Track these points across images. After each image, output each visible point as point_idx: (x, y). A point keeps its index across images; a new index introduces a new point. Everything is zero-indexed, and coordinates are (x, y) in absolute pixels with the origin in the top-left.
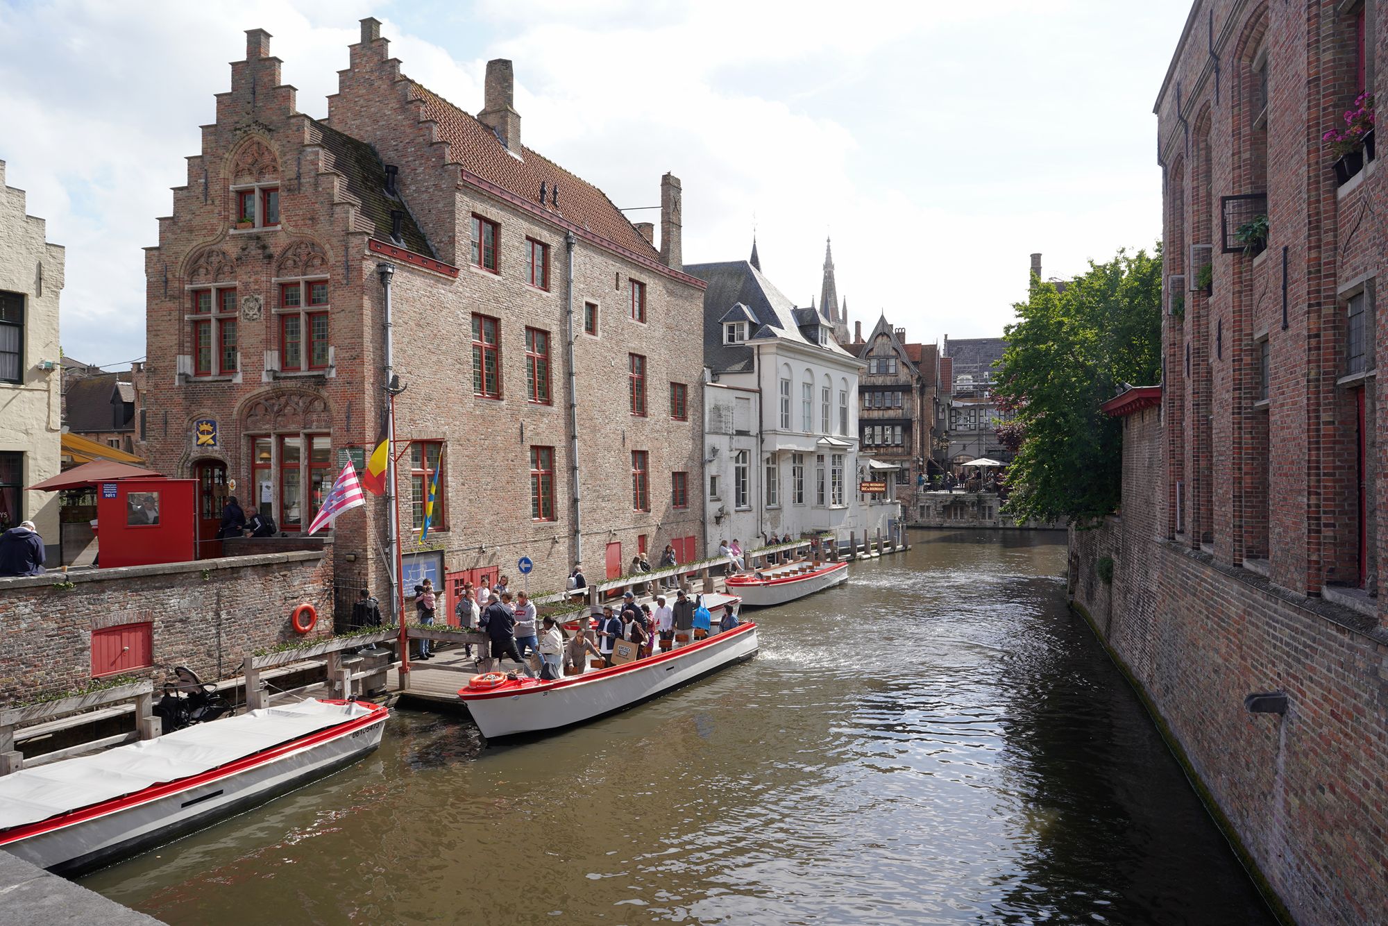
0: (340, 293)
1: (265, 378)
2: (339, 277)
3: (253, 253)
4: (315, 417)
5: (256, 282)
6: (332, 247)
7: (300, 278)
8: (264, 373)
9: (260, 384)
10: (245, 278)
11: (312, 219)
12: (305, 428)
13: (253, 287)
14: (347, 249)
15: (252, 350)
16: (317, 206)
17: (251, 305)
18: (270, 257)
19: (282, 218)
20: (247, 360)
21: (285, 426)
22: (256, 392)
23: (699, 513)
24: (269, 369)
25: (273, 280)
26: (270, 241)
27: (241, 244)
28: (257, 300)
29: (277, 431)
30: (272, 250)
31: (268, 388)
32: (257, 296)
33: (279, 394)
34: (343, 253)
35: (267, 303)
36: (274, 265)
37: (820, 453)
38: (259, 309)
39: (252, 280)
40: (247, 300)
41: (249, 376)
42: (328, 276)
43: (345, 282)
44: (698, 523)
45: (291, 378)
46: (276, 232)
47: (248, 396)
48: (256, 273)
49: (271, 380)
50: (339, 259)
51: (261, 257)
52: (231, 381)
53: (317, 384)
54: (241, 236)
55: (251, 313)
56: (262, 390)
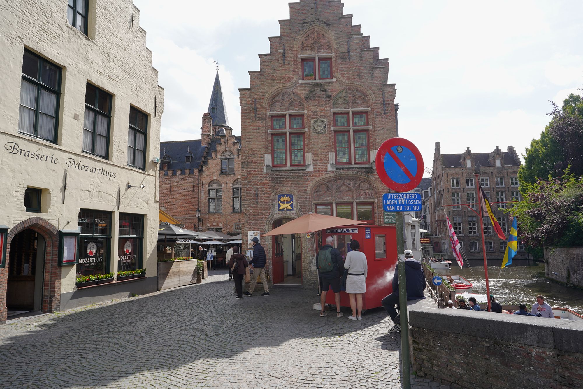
0: (381, 119)
1: (330, 168)
2: (379, 110)
3: (319, 94)
4: (362, 192)
5: (322, 111)
6: (374, 93)
7: (350, 110)
8: (329, 166)
9: (326, 172)
10: (314, 108)
11: (359, 76)
12: (356, 199)
13: (319, 114)
14: (383, 94)
15: (319, 152)
16: (362, 68)
17: (319, 124)
18: (329, 96)
19: (339, 75)
20: (317, 158)
21: (341, 198)
22: (323, 177)
24: (332, 163)
25: (331, 110)
26: (329, 88)
27: (307, 89)
28: (323, 121)
29: (336, 201)
30: (330, 93)
31: (332, 175)
32: (322, 119)
33: (338, 178)
34: (381, 96)
35: (329, 124)
36: (332, 102)
37: (413, 224)
38: (325, 127)
39: (318, 109)
40: (315, 122)
41: (318, 167)
42: (370, 109)
43: (383, 112)
45: (348, 168)
46: (332, 82)
47: (317, 179)
48: (322, 106)
49: (334, 170)
50: (378, 99)
51: (325, 96)
52: (305, 170)
53: (368, 172)
54: (308, 84)
55: (319, 129)
56: (328, 175)
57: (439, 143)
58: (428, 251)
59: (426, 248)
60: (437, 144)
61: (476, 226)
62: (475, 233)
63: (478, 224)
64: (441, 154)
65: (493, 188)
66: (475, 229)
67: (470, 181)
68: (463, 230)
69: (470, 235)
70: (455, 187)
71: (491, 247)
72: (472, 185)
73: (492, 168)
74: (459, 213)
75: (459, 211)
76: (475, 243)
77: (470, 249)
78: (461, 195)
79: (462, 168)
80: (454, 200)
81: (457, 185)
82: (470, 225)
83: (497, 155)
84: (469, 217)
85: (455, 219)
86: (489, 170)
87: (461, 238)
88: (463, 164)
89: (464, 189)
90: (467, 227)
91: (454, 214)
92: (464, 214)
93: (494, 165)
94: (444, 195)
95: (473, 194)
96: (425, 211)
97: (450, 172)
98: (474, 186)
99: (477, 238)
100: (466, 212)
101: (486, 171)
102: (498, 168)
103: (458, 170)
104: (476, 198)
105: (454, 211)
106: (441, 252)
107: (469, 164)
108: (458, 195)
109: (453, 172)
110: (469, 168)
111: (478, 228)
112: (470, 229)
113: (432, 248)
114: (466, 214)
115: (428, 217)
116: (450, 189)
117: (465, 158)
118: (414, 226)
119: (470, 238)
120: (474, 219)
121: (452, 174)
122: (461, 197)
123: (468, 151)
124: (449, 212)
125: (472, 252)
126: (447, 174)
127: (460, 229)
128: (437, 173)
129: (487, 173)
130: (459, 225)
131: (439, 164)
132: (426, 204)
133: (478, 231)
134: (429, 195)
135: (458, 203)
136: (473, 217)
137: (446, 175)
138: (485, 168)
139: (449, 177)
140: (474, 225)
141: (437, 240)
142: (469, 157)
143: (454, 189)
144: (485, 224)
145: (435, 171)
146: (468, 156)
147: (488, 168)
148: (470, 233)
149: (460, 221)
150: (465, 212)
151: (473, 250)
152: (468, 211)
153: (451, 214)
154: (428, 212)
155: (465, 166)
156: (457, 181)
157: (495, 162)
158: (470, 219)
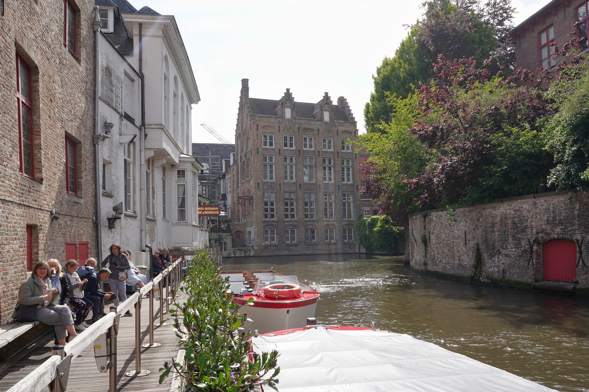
37: (181, 168)
57: (247, 80)
58: (225, 243)
59: (222, 239)
60: (245, 83)
61: (294, 207)
62: (293, 216)
63: (297, 203)
64: (250, 97)
65: (319, 152)
66: (292, 210)
67: (288, 139)
68: (277, 212)
69: (287, 219)
70: (268, 146)
71: (313, 238)
72: (291, 146)
73: (319, 123)
74: (271, 187)
75: (273, 183)
76: (293, 232)
77: (284, 240)
78: (276, 159)
79: (278, 119)
80: (265, 166)
81: (271, 144)
82: (286, 204)
83: (326, 106)
84: (285, 192)
85: (266, 195)
86: (315, 125)
87: (274, 223)
88: (280, 113)
89: (280, 150)
90: (282, 207)
91: (265, 187)
92: (278, 188)
93: (321, 119)
94: (252, 159)
95: (292, 159)
96: (225, 189)
97: (261, 124)
98: (294, 148)
99: (296, 224)
100: (282, 185)
101: (311, 127)
102: (326, 123)
103: (273, 121)
104: (296, 165)
105: (266, 182)
106: (245, 246)
107: (288, 113)
108: (271, 159)
109: (266, 124)
110: (288, 120)
111: (297, 208)
112: (286, 210)
113: (230, 240)
114: (282, 188)
115: (229, 197)
116: (260, 150)
117: (283, 104)
118: (183, 171)
119: (287, 224)
120: (293, 196)
121: (264, 127)
122: (276, 162)
123: (288, 95)
124: (258, 184)
125: (288, 245)
126: (257, 126)
127: (272, 210)
128: (242, 127)
129: (312, 130)
130: (272, 204)
131: (247, 112)
132: (227, 177)
133: (297, 214)
134: (232, 163)
135: (271, 172)
136: (291, 192)
137: (255, 127)
138: (310, 122)
139: (259, 130)
140: (292, 204)
141: (239, 228)
142: (288, 104)
143: (267, 149)
144: (306, 204)
145: (240, 125)
146: (288, 102)
147: (313, 122)
148: (287, 216)
149: (273, 199)
150: (280, 184)
151: (289, 242)
152: (285, 184)
153: (261, 187)
154: (229, 190)
155: (283, 116)
156: (271, 138)
157: (322, 115)
158: (287, 196)
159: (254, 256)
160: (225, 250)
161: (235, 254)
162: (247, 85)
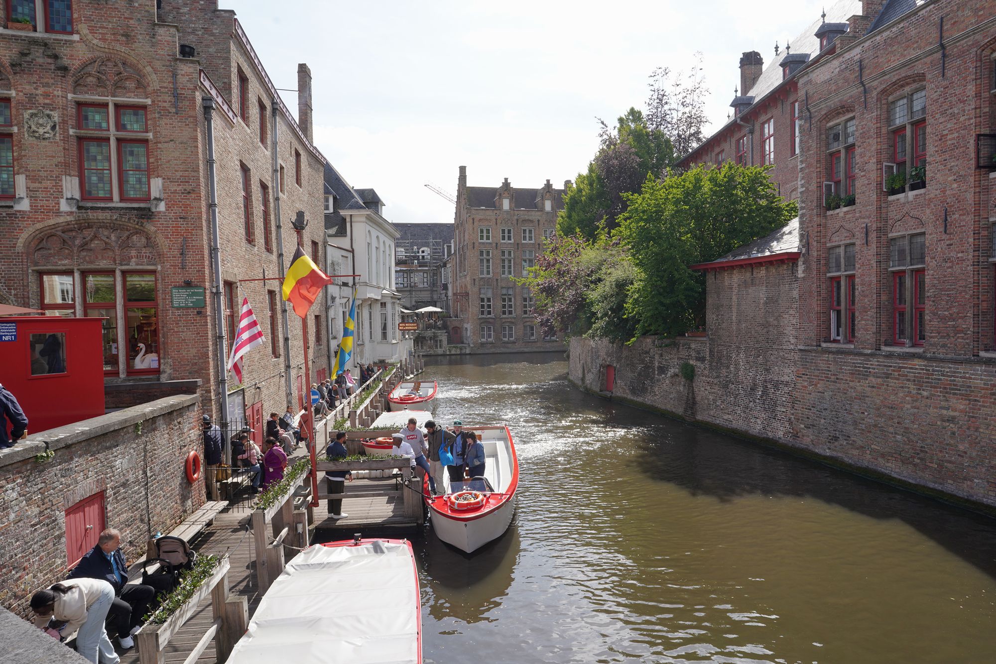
0: (168, 121)
1: (64, 206)
2: (165, 104)
3: (40, 60)
4: (133, 253)
5: (46, 95)
6: (156, 71)
7: (109, 99)
8: (63, 202)
9: (58, 213)
10: (28, 88)
11: (126, 35)
12: (121, 265)
13: (41, 100)
14: (175, 75)
15: (42, 174)
16: (131, 22)
17: (41, 121)
18: (65, 69)
19: (83, 28)
20: (37, 185)
21: (91, 262)
22: (52, 222)
23: (326, 349)
24: (69, 196)
25: (70, 96)
26: (64, 51)
27: (15, 49)
28: (49, 116)
29: (82, 267)
30: (65, 61)
31: (69, 218)
32: (48, 112)
33: (83, 225)
34: (170, 79)
35: (64, 122)
36: (70, 80)
37: (383, 301)
38: (53, 128)
39: (39, 92)
40: (32, 115)
41: (40, 203)
42: (149, 101)
43: (174, 110)
44: (326, 357)
45: (103, 209)
46: (72, 42)
47: (39, 226)
48: (47, 85)
49: (74, 209)
50: (165, 85)
51: (53, 67)
52: (12, 207)
53: (141, 217)
54: (17, 38)
55: (41, 131)
56: (61, 220)
57: (465, 167)
58: (441, 341)
59: (437, 337)
60: (463, 170)
61: (512, 303)
62: (510, 313)
63: (515, 299)
64: (467, 185)
65: (539, 244)
66: (510, 306)
67: (506, 232)
68: (494, 309)
69: (504, 316)
70: (485, 240)
71: (532, 334)
72: (509, 238)
73: (539, 213)
74: (487, 282)
75: (489, 278)
76: (511, 329)
77: (502, 337)
78: (492, 254)
79: (496, 212)
80: (482, 260)
81: (488, 238)
82: (504, 300)
83: (548, 194)
84: (502, 288)
85: (483, 291)
86: (535, 215)
87: (490, 320)
88: (497, 204)
89: (497, 244)
90: (500, 303)
91: (482, 283)
92: (495, 283)
93: (542, 209)
94: (468, 254)
95: (510, 252)
96: (446, 278)
97: (477, 217)
98: (512, 241)
99: (513, 320)
100: (499, 281)
101: (530, 218)
102: (548, 213)
103: (491, 214)
104: (514, 259)
105: (482, 278)
106: (463, 343)
107: (506, 204)
108: (488, 253)
109: (482, 217)
110: (507, 212)
111: (515, 305)
112: (504, 306)
113: (446, 337)
114: (499, 284)
115: (450, 286)
116: (477, 244)
117: (500, 194)
118: (385, 303)
119: (504, 320)
120: (511, 292)
121: (480, 220)
122: (493, 256)
123: (506, 184)
124: (474, 280)
125: (504, 343)
126: (473, 219)
127: (489, 306)
128: (460, 218)
129: (532, 221)
130: (489, 300)
131: (463, 203)
132: (448, 266)
133: (515, 310)
134: (453, 252)
135: (488, 267)
136: (508, 288)
137: (471, 221)
138: (530, 213)
139: (475, 224)
140: (510, 300)
141: (456, 324)
142: (506, 194)
143: (483, 243)
144: (525, 300)
145: (458, 214)
146: (506, 193)
147: (533, 213)
148: (504, 313)
149: (490, 295)
150: (497, 280)
151: (506, 339)
152: (502, 279)
153: (477, 283)
154: (450, 280)
155: (500, 208)
156: (488, 231)
157: (543, 204)
158: (504, 292)
159: (470, 354)
160: (441, 347)
161: (450, 351)
162: (465, 172)
